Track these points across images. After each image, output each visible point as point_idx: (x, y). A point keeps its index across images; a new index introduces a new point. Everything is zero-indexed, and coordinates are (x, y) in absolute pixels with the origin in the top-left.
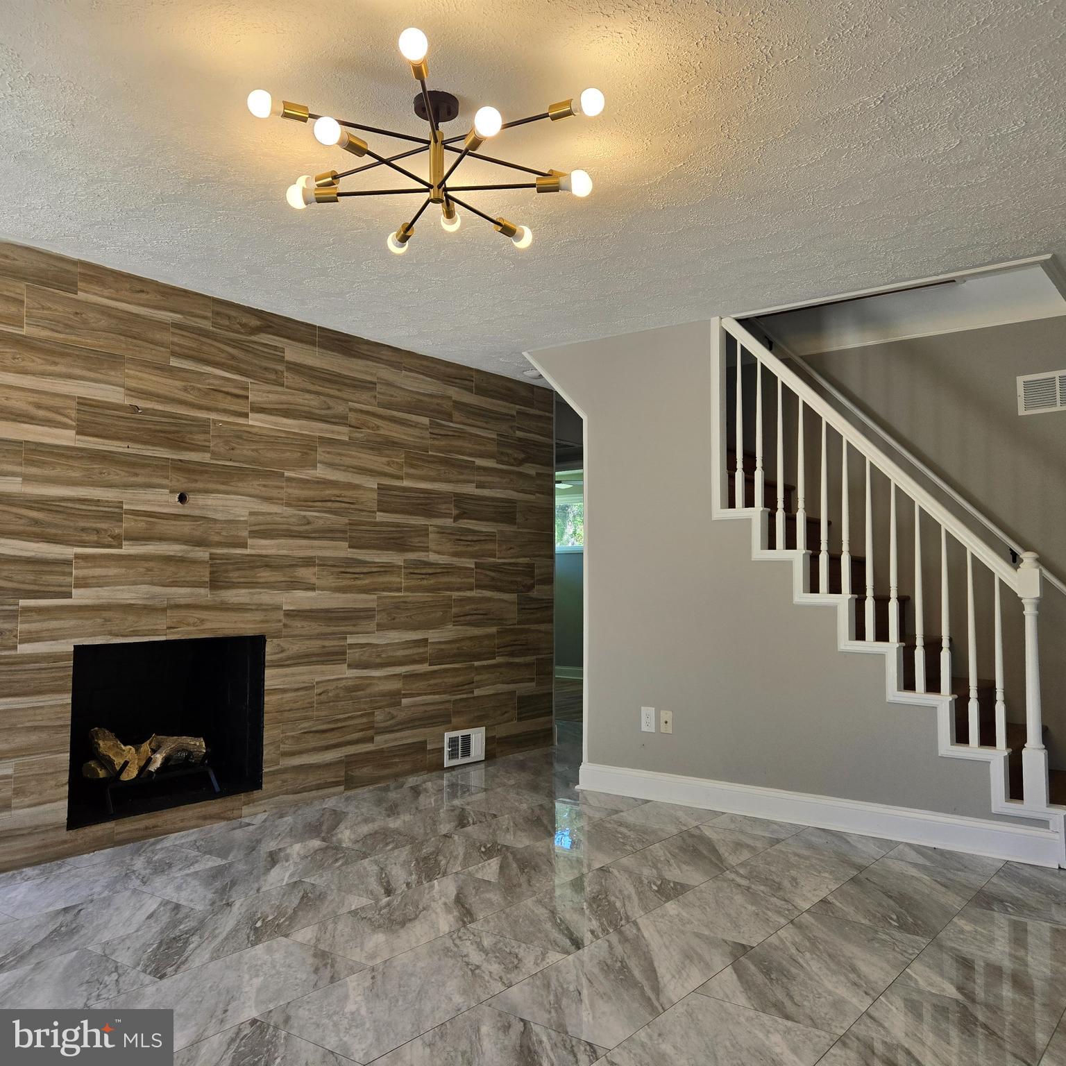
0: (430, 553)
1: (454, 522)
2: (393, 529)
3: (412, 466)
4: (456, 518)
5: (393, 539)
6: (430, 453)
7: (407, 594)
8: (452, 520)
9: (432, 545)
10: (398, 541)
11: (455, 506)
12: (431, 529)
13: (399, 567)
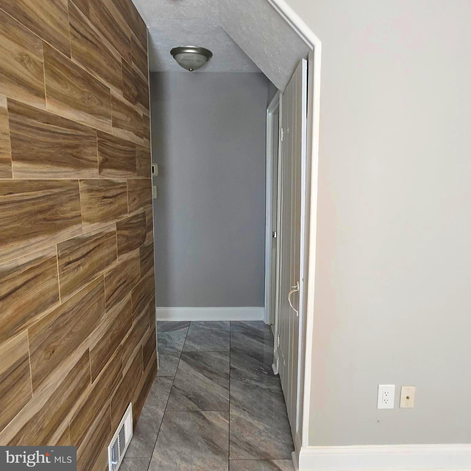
0: (83, 223)
1: (100, 172)
2: (40, 194)
3: (55, 76)
4: (102, 167)
5: (41, 212)
6: (72, 60)
7: (66, 299)
8: (96, 171)
9: (84, 213)
10: (47, 215)
11: (100, 150)
12: (81, 186)
13: (52, 260)
